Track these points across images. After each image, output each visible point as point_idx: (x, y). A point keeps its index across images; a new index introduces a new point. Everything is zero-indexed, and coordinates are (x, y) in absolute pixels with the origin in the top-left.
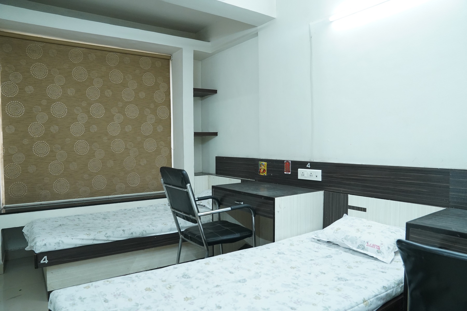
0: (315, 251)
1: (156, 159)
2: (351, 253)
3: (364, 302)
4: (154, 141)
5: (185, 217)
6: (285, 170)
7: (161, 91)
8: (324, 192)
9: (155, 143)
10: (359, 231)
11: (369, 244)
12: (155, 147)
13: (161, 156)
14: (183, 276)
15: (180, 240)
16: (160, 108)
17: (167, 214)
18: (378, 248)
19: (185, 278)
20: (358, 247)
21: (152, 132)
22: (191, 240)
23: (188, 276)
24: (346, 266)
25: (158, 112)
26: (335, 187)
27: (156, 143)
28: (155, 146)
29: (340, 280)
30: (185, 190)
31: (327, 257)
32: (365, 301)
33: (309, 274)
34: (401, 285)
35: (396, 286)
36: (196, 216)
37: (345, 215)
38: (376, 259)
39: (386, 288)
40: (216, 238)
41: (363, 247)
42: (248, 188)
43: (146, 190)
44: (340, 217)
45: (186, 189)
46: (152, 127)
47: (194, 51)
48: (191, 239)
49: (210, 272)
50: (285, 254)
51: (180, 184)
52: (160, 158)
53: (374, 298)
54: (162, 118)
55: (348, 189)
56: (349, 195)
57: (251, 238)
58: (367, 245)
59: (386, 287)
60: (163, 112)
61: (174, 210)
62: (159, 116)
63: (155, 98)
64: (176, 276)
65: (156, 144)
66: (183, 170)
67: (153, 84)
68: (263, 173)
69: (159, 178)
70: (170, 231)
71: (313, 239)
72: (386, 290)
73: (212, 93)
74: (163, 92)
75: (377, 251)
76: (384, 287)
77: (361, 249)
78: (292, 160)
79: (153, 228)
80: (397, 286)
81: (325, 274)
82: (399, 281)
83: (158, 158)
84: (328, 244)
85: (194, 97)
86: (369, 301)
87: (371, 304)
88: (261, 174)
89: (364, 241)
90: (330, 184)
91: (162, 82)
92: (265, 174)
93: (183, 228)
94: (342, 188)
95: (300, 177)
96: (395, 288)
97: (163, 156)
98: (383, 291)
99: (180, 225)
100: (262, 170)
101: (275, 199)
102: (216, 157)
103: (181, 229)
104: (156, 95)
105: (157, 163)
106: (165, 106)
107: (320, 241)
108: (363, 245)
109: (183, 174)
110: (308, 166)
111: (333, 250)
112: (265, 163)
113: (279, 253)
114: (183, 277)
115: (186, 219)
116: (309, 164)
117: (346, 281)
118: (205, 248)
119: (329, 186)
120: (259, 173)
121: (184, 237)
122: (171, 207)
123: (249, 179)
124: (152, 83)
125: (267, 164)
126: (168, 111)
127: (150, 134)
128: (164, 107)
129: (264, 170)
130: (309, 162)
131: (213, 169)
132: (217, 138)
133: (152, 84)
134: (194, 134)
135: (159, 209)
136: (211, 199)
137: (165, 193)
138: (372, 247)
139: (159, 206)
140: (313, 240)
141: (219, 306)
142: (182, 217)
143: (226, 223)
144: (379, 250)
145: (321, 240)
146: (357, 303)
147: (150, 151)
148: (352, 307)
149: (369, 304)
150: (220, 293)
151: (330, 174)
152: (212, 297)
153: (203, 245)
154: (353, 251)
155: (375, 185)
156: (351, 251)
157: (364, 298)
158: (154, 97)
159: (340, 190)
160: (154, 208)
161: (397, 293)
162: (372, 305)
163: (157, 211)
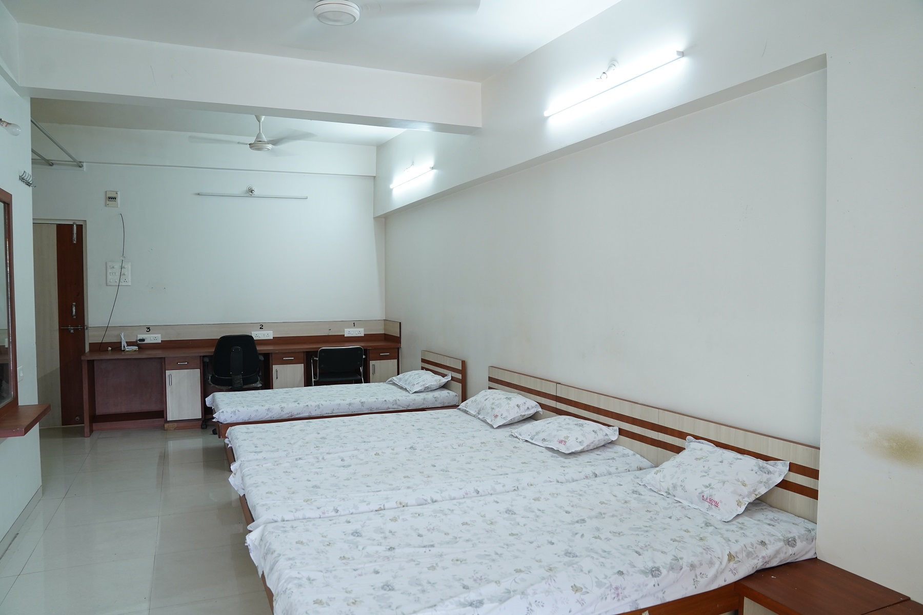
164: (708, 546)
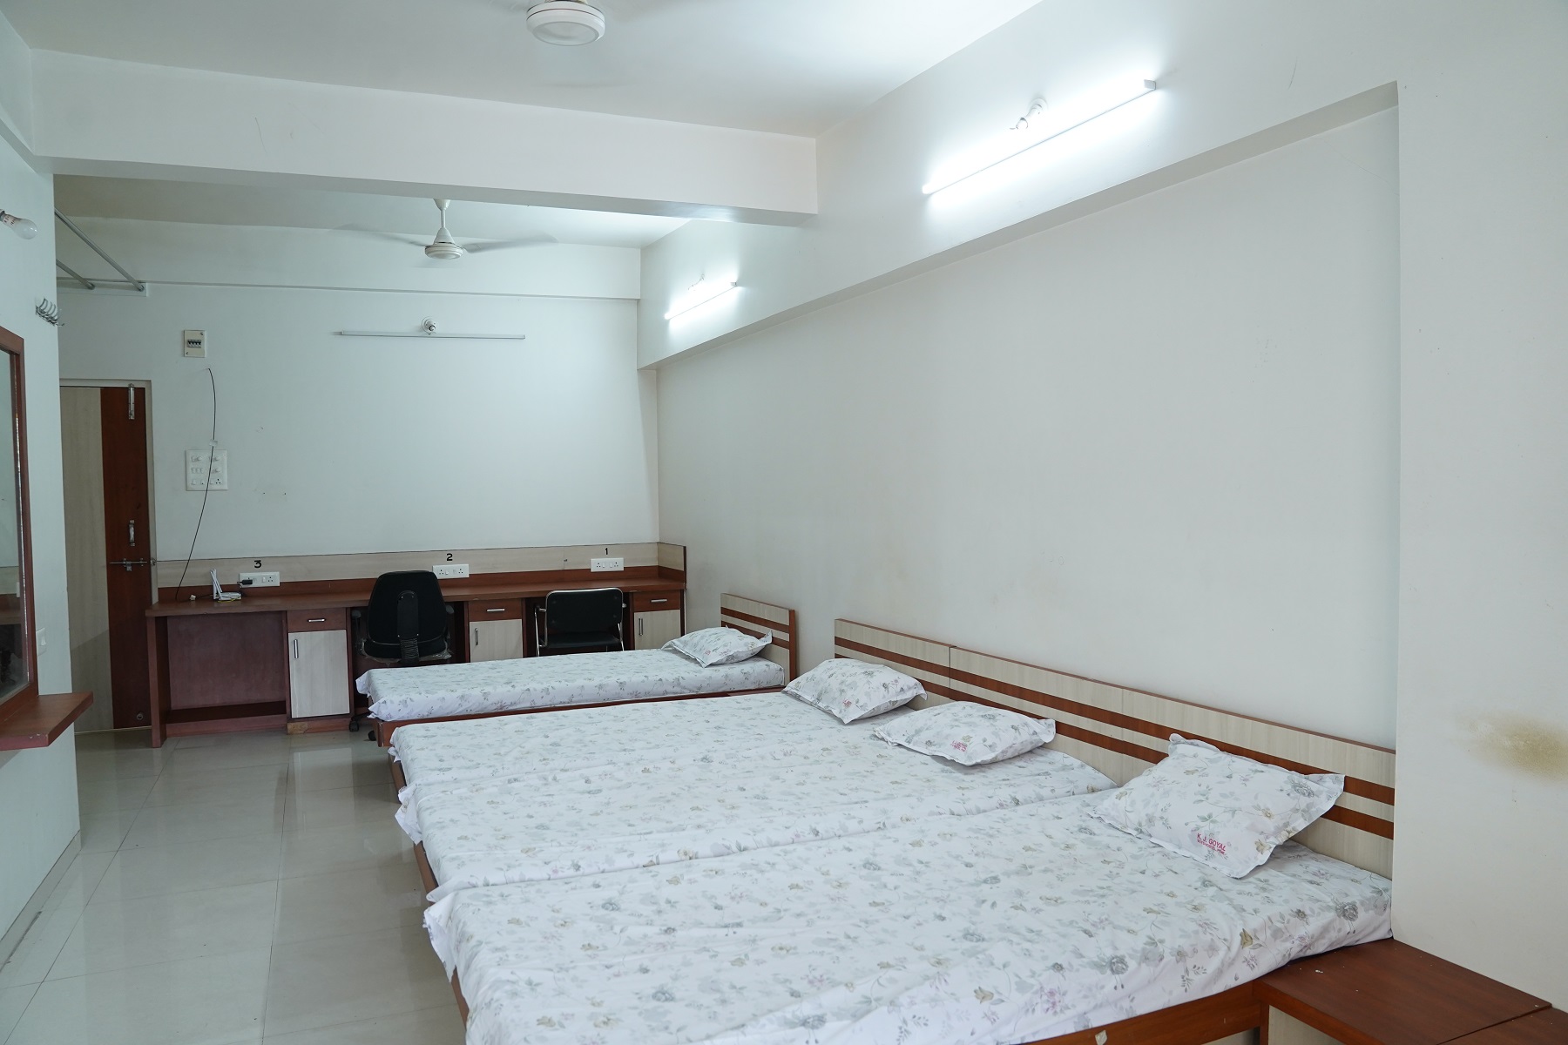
164: (1208, 920)
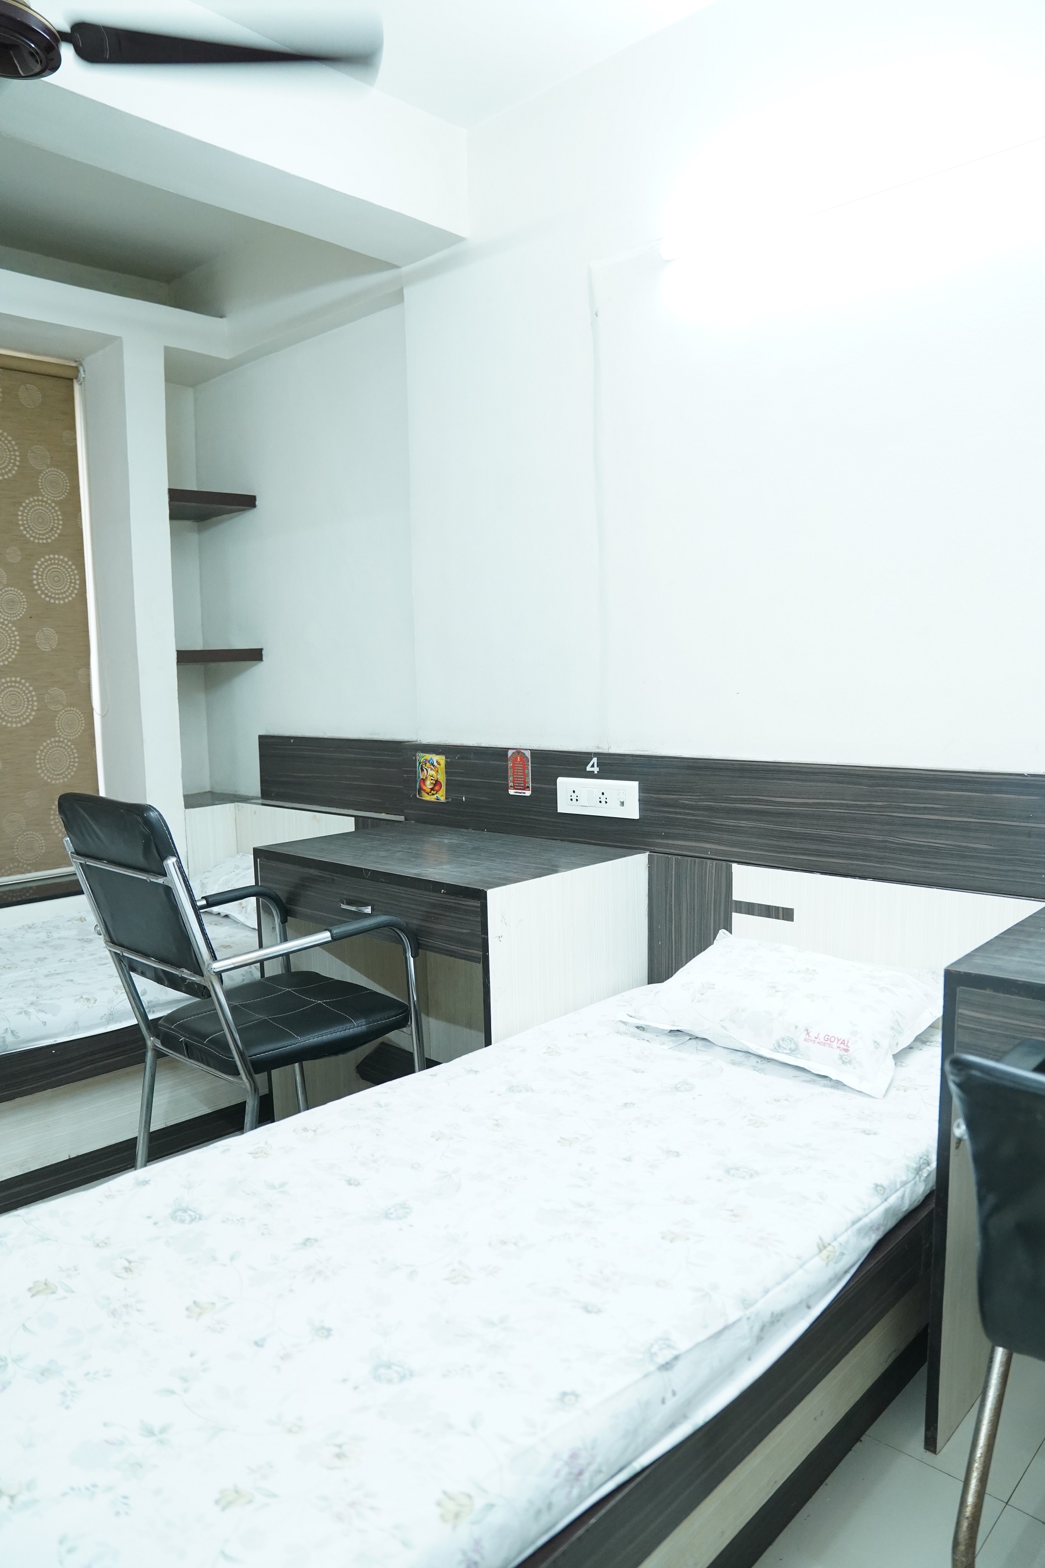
0: (635, 1071)
1: (39, 752)
2: (754, 1068)
3: (820, 1251)
4: (27, 684)
5: (162, 974)
6: (511, 784)
7: (45, 499)
8: (650, 858)
9: (30, 692)
10: (777, 991)
11: (813, 1034)
12: (32, 710)
13: (57, 739)
14: (175, 1212)
15: (150, 1055)
16: (43, 563)
17: (91, 957)
18: (842, 1046)
19: (183, 1221)
20: (778, 1047)
21: (16, 652)
22: (190, 1056)
23: (192, 1214)
24: (745, 1117)
25: (37, 579)
26: (685, 840)
27: (33, 693)
28: (33, 706)
29: (733, 1176)
30: (160, 881)
31: (677, 1089)
32: (825, 1247)
33: (625, 1159)
34: (925, 1170)
35: (912, 1176)
36: (205, 972)
37: (722, 932)
38: (838, 1084)
39: (884, 1189)
40: (280, 1045)
41: (793, 1046)
42: (383, 854)
43: (7, 868)
44: (703, 943)
45: (165, 878)
46: (16, 633)
47: (166, 349)
48: (190, 1051)
49: (273, 1187)
50: (532, 1091)
51: (140, 860)
52: (50, 749)
53: (849, 1232)
54: (52, 601)
55: (731, 846)
56: (734, 865)
57: (404, 1029)
58: (805, 1040)
59: (882, 1186)
60: (56, 579)
61: (118, 952)
62: (42, 592)
63: (23, 525)
64: (149, 1217)
65: (35, 698)
66: (150, 808)
67: (14, 472)
68: (433, 794)
69: (52, 822)
70: (108, 1022)
71: (623, 1024)
72: (885, 1197)
73: (234, 507)
74: (53, 501)
75: (841, 1057)
76: (877, 1185)
77: (786, 1054)
78: (536, 746)
79: (43, 1016)
80: (915, 1177)
81: (678, 1154)
82: (921, 1158)
83: (45, 747)
84: (674, 1038)
85: (171, 521)
86: (835, 1244)
87: (842, 1254)
88: (427, 798)
89: (796, 1027)
90: (667, 830)
91: (48, 467)
92: (441, 796)
93: (155, 1006)
94: (713, 843)
95: (564, 806)
96: (909, 1185)
97: (63, 742)
98: (876, 1200)
99: (141, 998)
100: (429, 785)
101: (486, 892)
102: (260, 737)
103: (147, 1011)
104: (27, 513)
105: (41, 768)
106: (61, 557)
107: (647, 1032)
108: (791, 1040)
109: (147, 822)
110: (593, 767)
111: (693, 1059)
112: (441, 759)
113: (511, 1089)
114: (173, 1216)
115: (166, 983)
116: (595, 760)
117: (751, 1176)
118: (244, 1083)
119: (667, 836)
120: (419, 793)
121: (163, 1044)
122: (108, 939)
123: (383, 816)
124: (6, 467)
125: (447, 765)
126: (74, 575)
127: (10, 660)
128: (59, 560)
129: (437, 783)
130: (596, 754)
131: (251, 780)
132: (258, 670)
133: (10, 471)
134: (178, 658)
135: (59, 938)
136: (255, 898)
137: (76, 874)
138: (824, 1044)
139: (57, 927)
140: (623, 1028)
141: (323, 1328)
142: (153, 974)
143: (311, 982)
144: (845, 1053)
145: (649, 1026)
146: (799, 1258)
147: (14, 725)
148: (786, 1277)
149: (837, 1254)
150: (320, 1273)
151: (668, 796)
152: (291, 1291)
153: (237, 1073)
154: (759, 1060)
155: (824, 833)
156: (753, 1060)
157: (821, 1239)
158: (20, 522)
159: (706, 850)
160: (43, 936)
161: (915, 1201)
162: (845, 1257)
163: (55, 947)
